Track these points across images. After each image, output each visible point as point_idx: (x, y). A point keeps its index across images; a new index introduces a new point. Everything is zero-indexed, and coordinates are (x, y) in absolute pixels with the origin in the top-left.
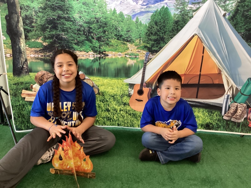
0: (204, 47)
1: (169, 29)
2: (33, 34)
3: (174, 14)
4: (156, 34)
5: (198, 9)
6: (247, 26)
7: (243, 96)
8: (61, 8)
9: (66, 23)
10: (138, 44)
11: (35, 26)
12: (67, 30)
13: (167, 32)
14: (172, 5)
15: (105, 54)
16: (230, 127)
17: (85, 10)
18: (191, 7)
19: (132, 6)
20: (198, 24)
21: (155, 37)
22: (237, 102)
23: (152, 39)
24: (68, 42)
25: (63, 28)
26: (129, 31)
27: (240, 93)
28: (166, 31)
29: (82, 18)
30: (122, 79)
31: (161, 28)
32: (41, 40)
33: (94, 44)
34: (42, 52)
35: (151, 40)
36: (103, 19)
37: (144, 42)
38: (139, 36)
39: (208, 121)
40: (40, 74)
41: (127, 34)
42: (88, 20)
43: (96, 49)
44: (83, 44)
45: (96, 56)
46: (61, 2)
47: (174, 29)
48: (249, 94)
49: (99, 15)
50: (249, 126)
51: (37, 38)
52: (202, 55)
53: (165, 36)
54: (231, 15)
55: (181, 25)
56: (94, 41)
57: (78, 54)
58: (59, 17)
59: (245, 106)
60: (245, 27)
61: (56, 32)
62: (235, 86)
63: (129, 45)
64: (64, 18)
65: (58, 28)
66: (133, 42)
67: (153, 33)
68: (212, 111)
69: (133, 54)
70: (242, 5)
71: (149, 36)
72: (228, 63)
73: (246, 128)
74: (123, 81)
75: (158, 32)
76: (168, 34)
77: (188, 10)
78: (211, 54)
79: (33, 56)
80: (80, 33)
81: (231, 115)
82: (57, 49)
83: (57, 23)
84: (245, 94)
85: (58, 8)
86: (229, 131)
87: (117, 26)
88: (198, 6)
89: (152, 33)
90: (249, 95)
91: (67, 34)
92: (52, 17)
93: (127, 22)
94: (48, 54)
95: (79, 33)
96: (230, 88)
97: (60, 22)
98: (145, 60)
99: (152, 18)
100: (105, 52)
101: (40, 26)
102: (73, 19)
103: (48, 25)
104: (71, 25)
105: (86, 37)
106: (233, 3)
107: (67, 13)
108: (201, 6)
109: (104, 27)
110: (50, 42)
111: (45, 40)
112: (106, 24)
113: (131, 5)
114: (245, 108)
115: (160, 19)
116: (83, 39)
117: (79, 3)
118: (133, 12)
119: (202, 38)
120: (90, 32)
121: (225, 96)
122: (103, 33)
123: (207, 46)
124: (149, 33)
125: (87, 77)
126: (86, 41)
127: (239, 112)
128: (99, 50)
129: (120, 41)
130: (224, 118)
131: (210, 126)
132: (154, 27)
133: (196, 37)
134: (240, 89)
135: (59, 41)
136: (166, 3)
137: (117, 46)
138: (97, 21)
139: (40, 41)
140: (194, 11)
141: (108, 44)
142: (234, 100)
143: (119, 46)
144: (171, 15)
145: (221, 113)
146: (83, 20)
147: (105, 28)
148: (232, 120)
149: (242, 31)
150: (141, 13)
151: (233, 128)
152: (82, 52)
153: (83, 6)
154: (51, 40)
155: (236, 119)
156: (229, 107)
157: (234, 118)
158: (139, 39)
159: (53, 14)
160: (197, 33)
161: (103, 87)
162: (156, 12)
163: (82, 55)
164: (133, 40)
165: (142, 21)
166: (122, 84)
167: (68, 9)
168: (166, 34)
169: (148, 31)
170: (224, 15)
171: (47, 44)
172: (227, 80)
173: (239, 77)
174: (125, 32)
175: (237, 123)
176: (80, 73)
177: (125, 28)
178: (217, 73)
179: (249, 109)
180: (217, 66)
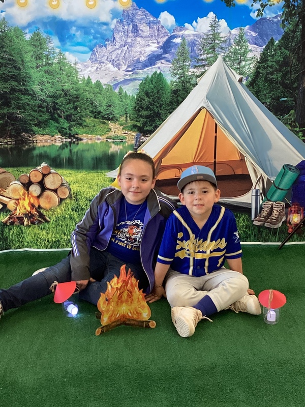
0: (216, 125)
1: (165, 101)
3: (171, 82)
4: (148, 108)
5: (203, 74)
6: (274, 94)
7: (279, 190)
8: (14, 78)
9: (23, 97)
10: (125, 123)
12: (24, 107)
14: (167, 69)
15: (77, 138)
16: (264, 235)
17: (48, 80)
18: (194, 72)
19: (113, 73)
20: (205, 94)
21: (147, 112)
22: (272, 200)
24: (25, 122)
25: (18, 104)
26: (110, 106)
27: (274, 187)
28: (163, 104)
29: (44, 91)
30: (103, 171)
31: (155, 100)
33: (61, 124)
35: (142, 116)
36: (73, 92)
38: (125, 112)
41: (107, 109)
42: (52, 94)
43: (65, 131)
44: (46, 125)
45: (65, 140)
46: (15, 71)
47: (172, 101)
48: (288, 188)
49: (67, 86)
50: (288, 231)
52: (215, 135)
53: (161, 111)
54: (250, 79)
55: (182, 96)
56: (62, 121)
57: (39, 139)
58: (13, 90)
59: (283, 205)
60: (271, 94)
61: (8, 110)
62: (266, 176)
63: (111, 124)
64: (20, 91)
65: (12, 104)
66: (117, 120)
67: (144, 107)
68: (237, 214)
69: (117, 137)
70: (264, 66)
71: (139, 112)
72: (253, 144)
73: (284, 235)
74: (105, 175)
75: (151, 105)
76: (165, 107)
77: (190, 76)
78: (227, 134)
80: (42, 109)
81: (263, 219)
82: (10, 133)
83: (10, 98)
84: (281, 187)
85: (12, 77)
86: (262, 241)
87: (93, 99)
88: (203, 70)
89: (142, 108)
90: (288, 190)
91: (24, 112)
92: (3, 91)
93: (106, 94)
95: (40, 110)
96: (259, 180)
97: (14, 96)
98: (136, 144)
99: (142, 87)
100: (78, 135)
102: (31, 93)
104: (29, 100)
105: (50, 116)
106: (250, 64)
107: (24, 84)
108: (206, 69)
109: (75, 102)
112: (77, 98)
113: (112, 71)
114: (283, 208)
115: (152, 89)
116: (47, 118)
117: (40, 72)
118: (115, 80)
119: (212, 111)
120: (55, 109)
121: (253, 191)
122: (73, 110)
123: (221, 122)
124: (139, 108)
125: (52, 171)
126: (51, 121)
127: (275, 213)
128: (68, 132)
129: (98, 120)
130: (254, 223)
132: (144, 100)
133: (204, 111)
134: (273, 181)
135: (13, 123)
136: (159, 68)
137: (94, 126)
138: (66, 94)
140: (198, 76)
141: (82, 124)
142: (266, 197)
143: (98, 127)
144: (166, 83)
145: (250, 216)
146: (46, 94)
148: (266, 226)
149: (267, 101)
150: (126, 81)
151: (267, 237)
152: (45, 136)
153: (45, 75)
154: (1, 122)
155: (271, 224)
156: (261, 208)
157: (268, 222)
158: (125, 116)
159: (4, 85)
160: (204, 105)
161: (77, 185)
162: (146, 79)
164: (116, 118)
165: (127, 92)
166: (104, 180)
167: (24, 79)
168: (162, 108)
169: (136, 105)
170: (240, 81)
172: (254, 169)
173: (270, 163)
174: (105, 108)
175: (273, 229)
176: (43, 164)
177: (104, 102)
178: (239, 159)
179: (289, 209)
180: (237, 150)
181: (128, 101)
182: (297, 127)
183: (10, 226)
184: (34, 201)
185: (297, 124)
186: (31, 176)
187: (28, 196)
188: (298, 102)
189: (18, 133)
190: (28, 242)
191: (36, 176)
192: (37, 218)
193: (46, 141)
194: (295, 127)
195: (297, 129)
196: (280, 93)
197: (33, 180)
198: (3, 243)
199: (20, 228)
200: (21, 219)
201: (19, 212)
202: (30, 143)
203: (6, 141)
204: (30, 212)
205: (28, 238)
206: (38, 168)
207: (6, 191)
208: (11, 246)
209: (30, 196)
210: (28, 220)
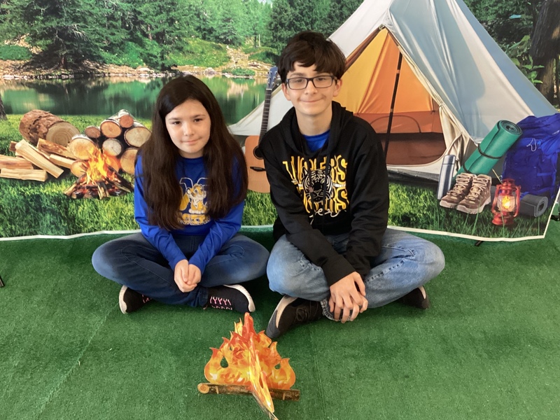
0: (401, 56)
1: (320, 14)
2: (6, 28)
4: (291, 25)
6: (501, 7)
7: (485, 159)
10: (252, 49)
11: (7, 10)
12: (84, 18)
13: (317, 22)
15: (175, 71)
16: (454, 222)
20: (389, 4)
21: (290, 32)
22: (473, 171)
23: (282, 36)
24: (88, 44)
25: (74, 12)
26: (228, 20)
27: (479, 153)
28: (316, 20)
31: (304, 12)
32: (25, 41)
33: (148, 48)
34: (31, 68)
35: (280, 39)
37: (265, 44)
38: (253, 32)
39: (407, 209)
40: (30, 116)
41: (224, 26)
43: (155, 60)
44: (123, 49)
45: (154, 75)
47: (333, 14)
48: (499, 156)
50: (493, 222)
51: (16, 38)
52: (397, 71)
55: (350, 6)
56: (149, 43)
57: (113, 71)
59: (489, 181)
60: (496, 8)
61: (58, 23)
62: (469, 137)
63: (230, 50)
65: (63, 12)
66: (240, 44)
67: (284, 24)
68: (416, 189)
69: (240, 71)
71: (277, 31)
72: (455, 88)
73: (486, 226)
75: (296, 21)
76: (320, 25)
78: (416, 71)
79: (10, 79)
80: (114, 23)
81: (456, 198)
82: (65, 61)
83: (60, 3)
84: (488, 154)
86: (451, 231)
87: (201, 7)
89: (282, 25)
90: (499, 158)
91: (85, 27)
94: (44, 73)
95: (111, 24)
96: (456, 142)
98: (269, 85)
100: (176, 66)
101: (20, 10)
103: (39, 8)
104: (91, 6)
105: (129, 34)
109: (169, 11)
110: (47, 45)
111: (34, 41)
112: (173, 4)
114: (488, 184)
116: (123, 37)
119: (397, 34)
120: (137, 22)
121: (445, 158)
122: (167, 24)
123: (408, 51)
124: (276, 25)
125: (137, 123)
126: (130, 43)
127: (475, 192)
128: (160, 63)
129: (209, 43)
130: (441, 204)
131: (412, 219)
132: (286, 11)
133: (383, 33)
134: (479, 144)
135: (68, 43)
137: (202, 53)
139: (23, 43)
141: (182, 48)
142: (464, 167)
143: (209, 54)
145: (436, 193)
147: (172, 14)
148: (458, 209)
149: (489, 18)
151: (459, 226)
152: (122, 67)
154: (49, 41)
155: (467, 206)
156: (454, 182)
157: (463, 204)
158: (253, 38)
160: (386, 24)
163: (122, 73)
164: (238, 41)
168: (315, 25)
169: (273, 20)
171: (40, 49)
172: (451, 125)
173: (478, 118)
174: (220, 23)
175: (469, 214)
176: (122, 113)
177: (219, 13)
178: (430, 110)
179: (498, 187)
180: (429, 95)
181: (259, 13)
182: (530, 63)
183: (78, 201)
184: (112, 163)
185: (531, 58)
186: (103, 128)
187: (102, 156)
188: (539, 21)
189: (79, 61)
190: (107, 223)
191: (111, 130)
192: (118, 186)
193: (125, 75)
194: (527, 62)
195: (530, 67)
196: (512, 6)
197: (106, 133)
198: (68, 224)
199: (94, 203)
200: (93, 190)
201: (91, 179)
202: (99, 77)
203: (59, 73)
204: (107, 179)
205: (107, 217)
206: (114, 118)
207: (68, 148)
208: (80, 228)
209: (105, 155)
210: (105, 190)
